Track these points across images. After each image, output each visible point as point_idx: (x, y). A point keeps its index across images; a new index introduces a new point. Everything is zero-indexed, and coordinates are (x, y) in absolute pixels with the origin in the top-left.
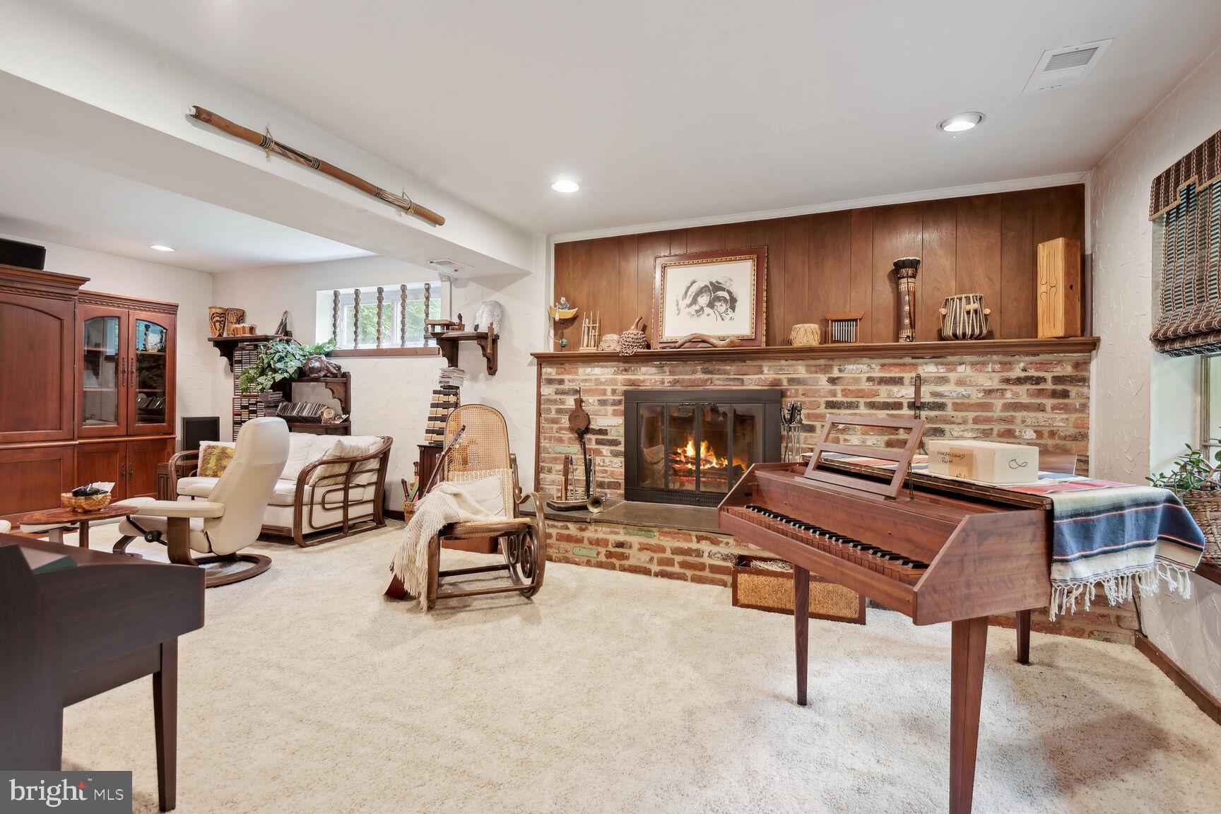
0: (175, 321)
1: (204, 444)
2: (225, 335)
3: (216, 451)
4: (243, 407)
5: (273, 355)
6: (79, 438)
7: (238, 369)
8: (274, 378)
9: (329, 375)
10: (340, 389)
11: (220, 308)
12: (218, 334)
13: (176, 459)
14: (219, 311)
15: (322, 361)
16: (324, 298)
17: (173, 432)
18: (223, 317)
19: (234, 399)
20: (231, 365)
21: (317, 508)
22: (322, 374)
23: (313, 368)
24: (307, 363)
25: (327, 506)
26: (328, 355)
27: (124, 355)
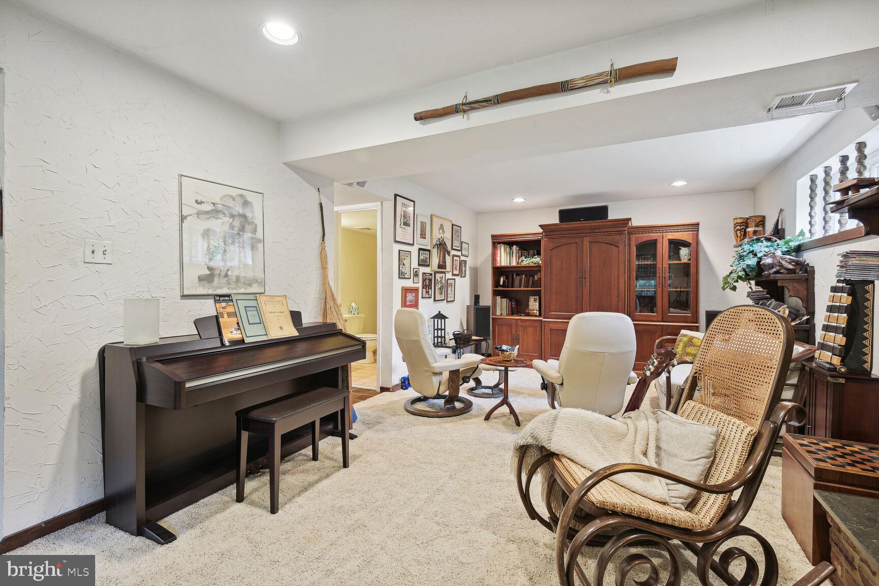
0: (697, 236)
1: (682, 332)
3: (685, 340)
9: (781, 271)
10: (798, 287)
12: (739, 241)
14: (740, 220)
17: (698, 322)
18: (744, 225)
26: (798, 249)
27: (659, 266)
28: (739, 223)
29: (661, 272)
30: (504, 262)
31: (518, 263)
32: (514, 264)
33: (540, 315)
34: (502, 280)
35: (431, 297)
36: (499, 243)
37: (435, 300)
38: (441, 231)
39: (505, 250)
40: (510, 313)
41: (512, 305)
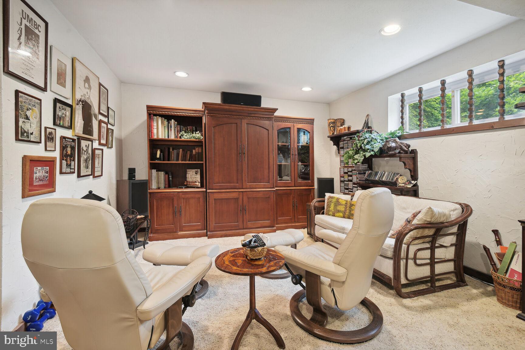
0: (313, 128)
1: (328, 195)
2: (335, 133)
3: (334, 200)
4: (345, 173)
5: (363, 141)
6: (276, 187)
7: (342, 152)
8: (365, 156)
9: (402, 152)
10: (410, 162)
11: (333, 119)
12: (332, 133)
13: (315, 202)
14: (332, 121)
15: (396, 142)
16: (394, 100)
17: (313, 186)
18: (334, 124)
19: (340, 168)
20: (339, 150)
21: (411, 262)
22: (397, 151)
23: (391, 147)
24: (385, 145)
25: (418, 262)
26: (400, 138)
27: (292, 146)
28: (331, 122)
29: (293, 150)
30: (162, 135)
31: (176, 137)
32: (172, 137)
33: (202, 186)
34: (159, 152)
35: (74, 173)
36: (155, 115)
37: (79, 176)
38: (87, 85)
39: (162, 123)
40: (167, 186)
41: (169, 178)
